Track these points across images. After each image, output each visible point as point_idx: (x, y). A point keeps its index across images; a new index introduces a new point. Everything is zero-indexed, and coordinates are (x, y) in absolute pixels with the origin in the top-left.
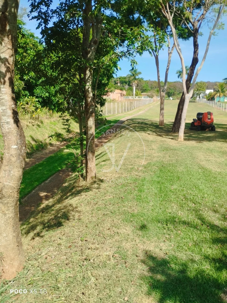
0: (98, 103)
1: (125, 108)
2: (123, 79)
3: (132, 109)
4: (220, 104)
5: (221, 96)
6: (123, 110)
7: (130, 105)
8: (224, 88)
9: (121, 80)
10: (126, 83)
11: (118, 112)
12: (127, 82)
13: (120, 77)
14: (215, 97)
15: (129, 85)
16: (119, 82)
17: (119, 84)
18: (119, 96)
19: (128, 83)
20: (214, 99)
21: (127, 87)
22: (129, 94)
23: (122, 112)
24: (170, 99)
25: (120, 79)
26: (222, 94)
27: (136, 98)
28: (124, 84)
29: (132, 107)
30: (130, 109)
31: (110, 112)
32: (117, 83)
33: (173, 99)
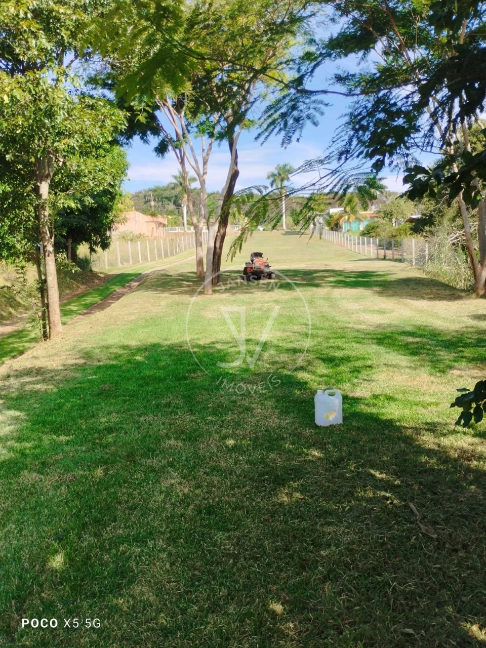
0: (96, 244)
1: (159, 250)
2: (162, 192)
3: (176, 252)
4: (350, 236)
5: (351, 220)
6: (156, 256)
7: (171, 245)
8: (355, 205)
9: (157, 193)
10: (169, 199)
11: (145, 258)
12: (172, 197)
13: (156, 187)
14: (341, 222)
15: (175, 203)
16: (152, 198)
17: (153, 203)
18: (153, 228)
19: (173, 200)
20: (341, 228)
21: (171, 207)
22: (175, 223)
23: (153, 259)
24: (259, 230)
25: (155, 191)
26: (353, 217)
27: (189, 229)
28: (166, 202)
29: (176, 248)
30: (172, 255)
31: (128, 261)
32: (149, 201)
33: (264, 230)
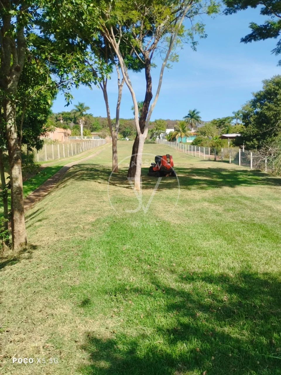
0: (33, 146)
1: (70, 151)
2: (66, 115)
3: (80, 152)
4: (182, 146)
5: (182, 136)
6: (69, 154)
7: (77, 147)
8: (185, 128)
9: (64, 116)
10: (71, 120)
11: (62, 156)
12: (72, 119)
13: (63, 112)
14: (176, 137)
15: (75, 122)
16: (61, 118)
17: (62, 121)
18: (62, 136)
19: (73, 120)
20: (176, 140)
21: (72, 124)
22: (75, 134)
23: (66, 156)
24: (126, 140)
25: (62, 114)
26: (183, 134)
27: (84, 138)
28: (69, 121)
29: (80, 149)
30: (77, 153)
31: (51, 157)
32: (59, 120)
33: (129, 140)
